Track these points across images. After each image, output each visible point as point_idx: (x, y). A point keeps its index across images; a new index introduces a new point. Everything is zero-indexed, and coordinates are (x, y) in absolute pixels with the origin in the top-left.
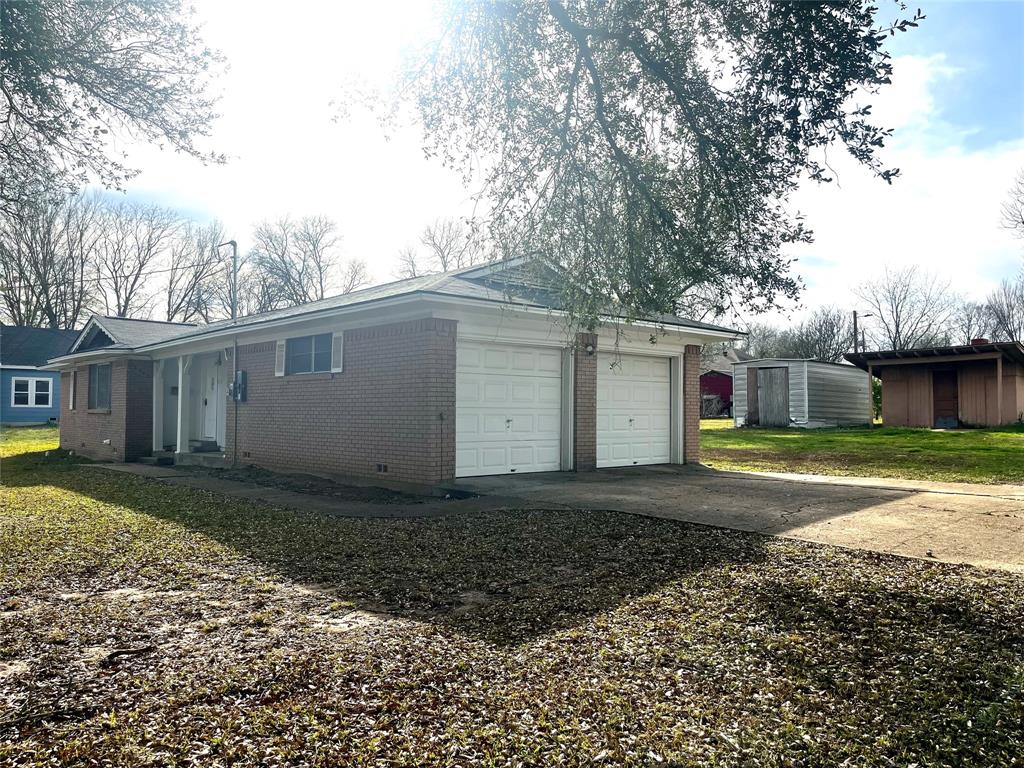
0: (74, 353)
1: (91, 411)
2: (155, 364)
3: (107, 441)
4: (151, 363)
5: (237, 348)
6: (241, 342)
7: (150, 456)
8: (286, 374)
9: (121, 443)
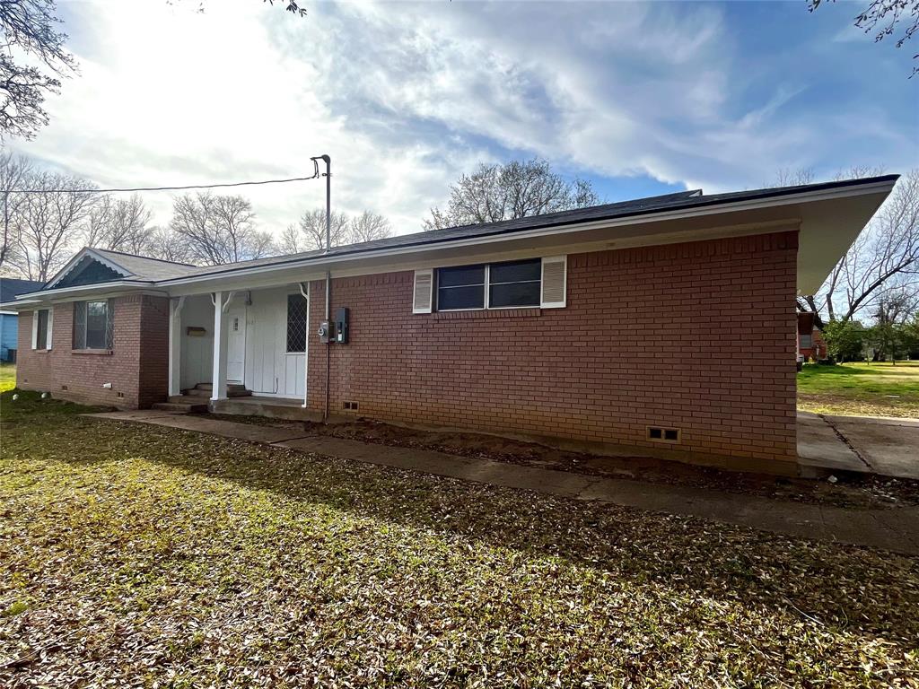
0: (52, 288)
1: (76, 351)
2: (172, 302)
3: (108, 385)
4: (168, 299)
5: (330, 281)
6: (336, 275)
7: (166, 401)
8: (434, 310)
9: (132, 387)
